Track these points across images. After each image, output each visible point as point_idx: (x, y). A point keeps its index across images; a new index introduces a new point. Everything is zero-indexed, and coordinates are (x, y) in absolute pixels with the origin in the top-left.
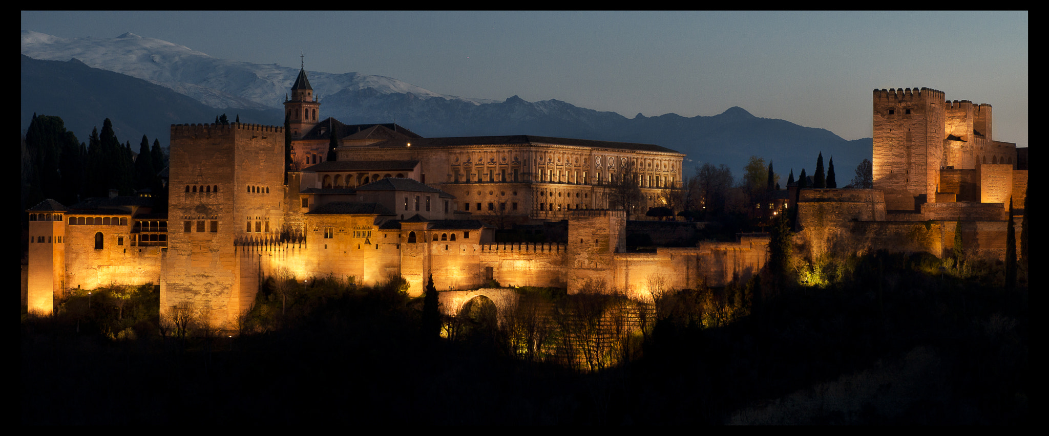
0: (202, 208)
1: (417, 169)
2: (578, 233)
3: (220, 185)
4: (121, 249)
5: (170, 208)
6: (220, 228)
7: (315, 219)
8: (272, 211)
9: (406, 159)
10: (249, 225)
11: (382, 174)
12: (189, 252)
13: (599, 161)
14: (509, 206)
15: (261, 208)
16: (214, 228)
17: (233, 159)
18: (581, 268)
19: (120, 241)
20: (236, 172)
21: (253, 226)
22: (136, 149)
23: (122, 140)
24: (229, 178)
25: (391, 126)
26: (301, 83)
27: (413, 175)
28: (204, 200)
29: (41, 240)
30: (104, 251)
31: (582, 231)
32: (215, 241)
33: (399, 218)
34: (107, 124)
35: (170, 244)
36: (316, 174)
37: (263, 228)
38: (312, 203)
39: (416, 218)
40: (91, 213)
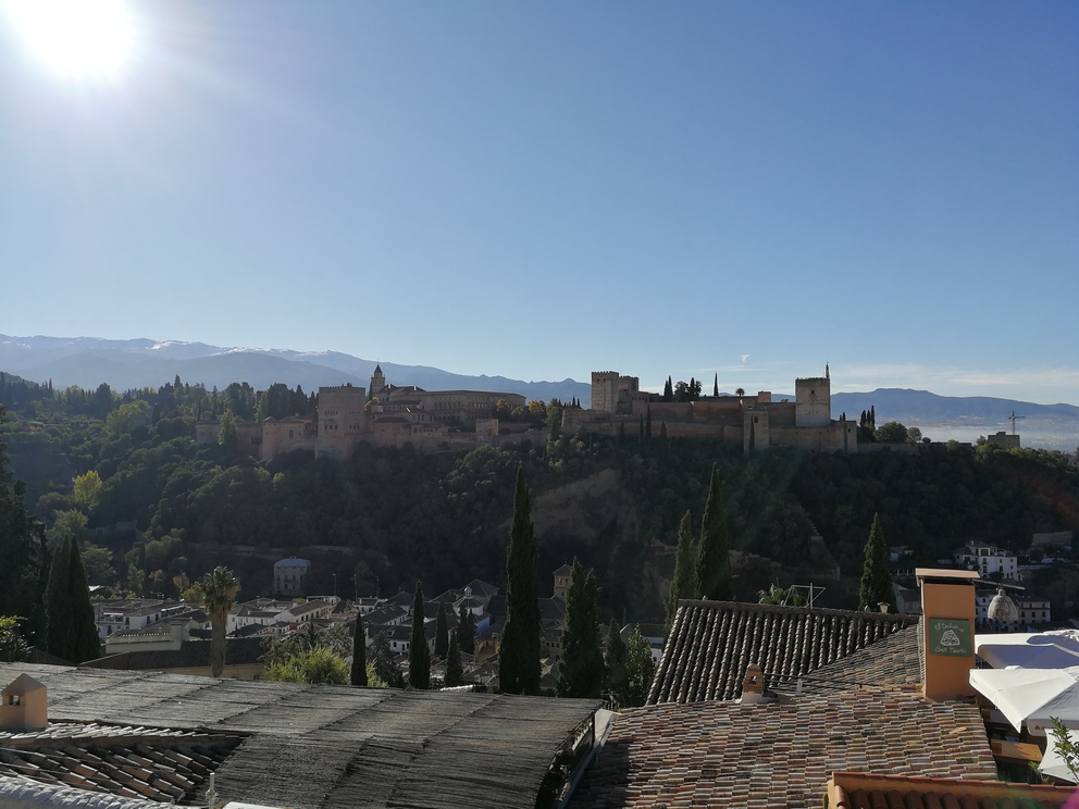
0: (332, 420)
1: (420, 404)
3: (339, 411)
4: (300, 436)
5: (319, 420)
6: (339, 428)
7: (377, 424)
8: (360, 421)
9: (416, 400)
10: (350, 426)
11: (407, 406)
12: (327, 437)
13: (492, 400)
14: (456, 417)
15: (356, 419)
16: (336, 427)
19: (300, 434)
22: (309, 396)
24: (342, 408)
26: (378, 370)
27: (418, 406)
28: (332, 417)
29: (267, 433)
30: (294, 437)
31: (481, 427)
32: (337, 433)
33: (411, 423)
34: (300, 386)
35: (319, 435)
36: (380, 407)
37: (357, 427)
38: (376, 418)
39: (417, 423)
40: (289, 422)
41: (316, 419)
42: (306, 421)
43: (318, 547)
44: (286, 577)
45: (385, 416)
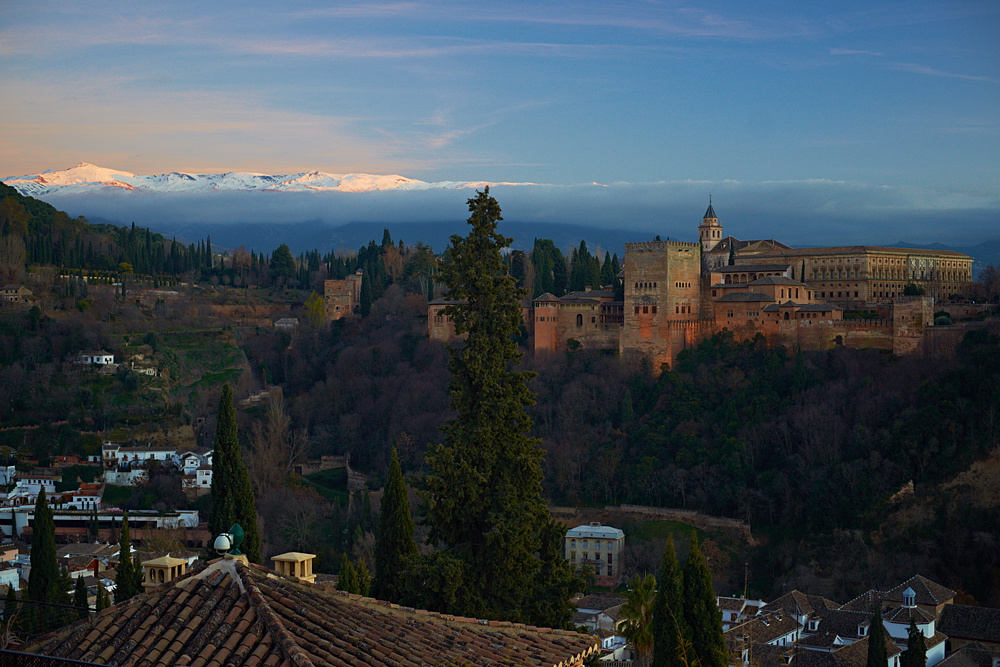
0: (647, 298)
1: (789, 269)
2: (901, 311)
3: (658, 283)
4: (593, 325)
5: (625, 298)
6: (658, 311)
7: (721, 305)
8: (692, 299)
9: (782, 263)
10: (677, 308)
11: (765, 274)
12: (638, 327)
13: (913, 263)
14: (852, 294)
15: (685, 297)
16: (654, 310)
17: (666, 265)
18: (902, 336)
19: (593, 321)
20: (668, 273)
21: (680, 309)
22: (602, 260)
23: (593, 255)
24: (664, 277)
25: (771, 241)
26: (710, 213)
27: (785, 274)
28: (648, 292)
29: (542, 319)
30: (583, 326)
31: (903, 311)
32: (656, 319)
33: (777, 303)
34: (583, 244)
35: (625, 322)
36: (721, 275)
37: (686, 310)
38: (720, 293)
39: (790, 304)
40: (574, 302)
41: (619, 296)
42: (604, 300)
43: (636, 509)
44: (586, 555)
45: (734, 291)
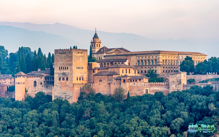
0: (64, 74)
1: (127, 61)
3: (69, 67)
4: (41, 86)
5: (55, 74)
6: (69, 79)
7: (97, 77)
8: (84, 74)
9: (124, 58)
10: (77, 78)
11: (117, 63)
12: (60, 86)
13: (181, 58)
14: (154, 71)
15: (81, 73)
16: (67, 79)
17: (72, 59)
18: (173, 89)
19: (41, 84)
20: (73, 63)
21: (79, 79)
24: (71, 65)
26: (96, 36)
27: (126, 63)
28: (64, 71)
29: (19, 83)
30: (37, 86)
31: (173, 79)
32: (68, 83)
33: (121, 75)
35: (55, 84)
36: (97, 63)
37: (81, 79)
38: (96, 71)
39: (126, 76)
40: (33, 76)
41: (52, 73)
42: (45, 75)
45: (102, 70)
